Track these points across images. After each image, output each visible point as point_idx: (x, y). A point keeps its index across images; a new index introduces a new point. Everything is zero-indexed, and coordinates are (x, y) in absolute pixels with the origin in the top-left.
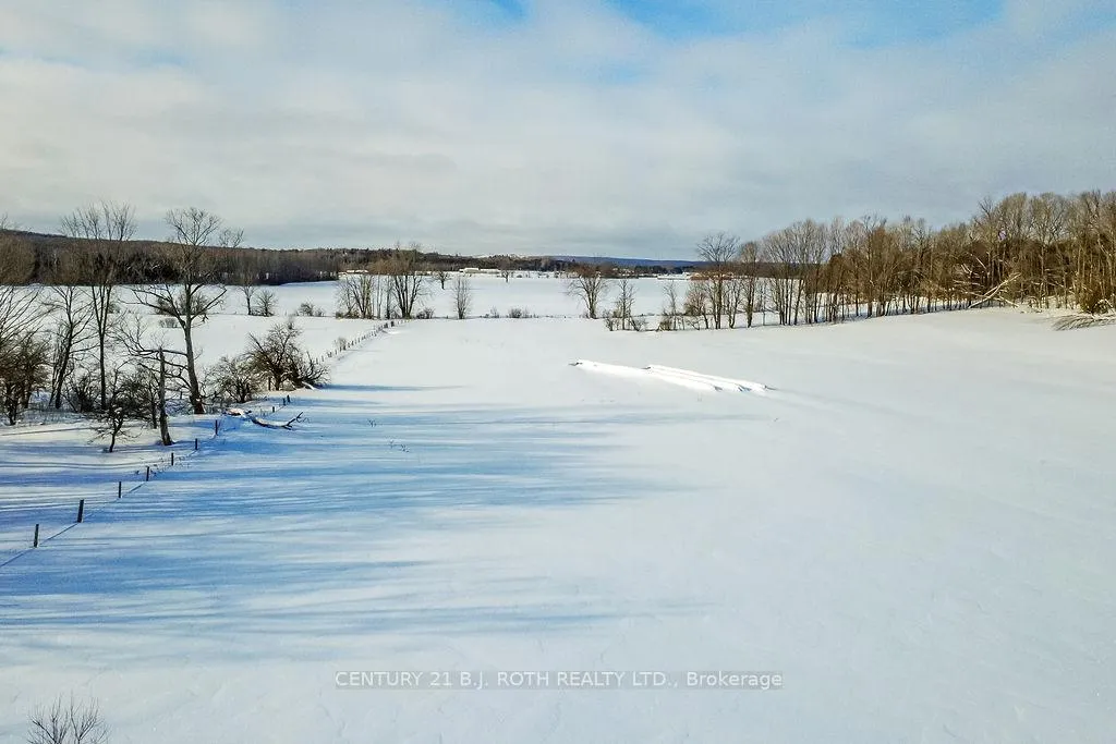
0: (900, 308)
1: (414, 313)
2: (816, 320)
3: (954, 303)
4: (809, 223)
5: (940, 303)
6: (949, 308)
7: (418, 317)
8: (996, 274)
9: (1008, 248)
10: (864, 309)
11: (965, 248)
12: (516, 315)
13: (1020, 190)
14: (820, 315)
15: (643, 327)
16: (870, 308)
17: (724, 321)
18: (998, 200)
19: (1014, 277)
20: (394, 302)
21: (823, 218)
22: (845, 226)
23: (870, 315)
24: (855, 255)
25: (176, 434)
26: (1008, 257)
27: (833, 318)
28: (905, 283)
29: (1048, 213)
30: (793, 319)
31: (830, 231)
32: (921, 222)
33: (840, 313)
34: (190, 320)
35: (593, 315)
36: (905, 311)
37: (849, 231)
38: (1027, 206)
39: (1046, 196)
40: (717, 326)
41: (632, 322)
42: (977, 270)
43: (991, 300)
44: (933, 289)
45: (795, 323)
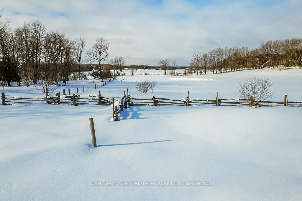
4: (219, 49)
5: (252, 68)
6: (254, 69)
7: (122, 75)
8: (265, 60)
10: (233, 70)
11: (257, 55)
12: (146, 74)
13: (270, 40)
14: (222, 72)
15: (179, 75)
17: (199, 74)
18: (265, 42)
19: (270, 60)
23: (235, 71)
24: (230, 56)
27: (226, 72)
29: (278, 45)
31: (225, 50)
32: (247, 48)
35: (165, 74)
36: (243, 70)
37: (229, 50)
38: (272, 44)
39: (277, 41)
40: (198, 74)
41: (177, 74)
42: (260, 60)
43: (264, 67)
44: (250, 64)
45: (217, 73)
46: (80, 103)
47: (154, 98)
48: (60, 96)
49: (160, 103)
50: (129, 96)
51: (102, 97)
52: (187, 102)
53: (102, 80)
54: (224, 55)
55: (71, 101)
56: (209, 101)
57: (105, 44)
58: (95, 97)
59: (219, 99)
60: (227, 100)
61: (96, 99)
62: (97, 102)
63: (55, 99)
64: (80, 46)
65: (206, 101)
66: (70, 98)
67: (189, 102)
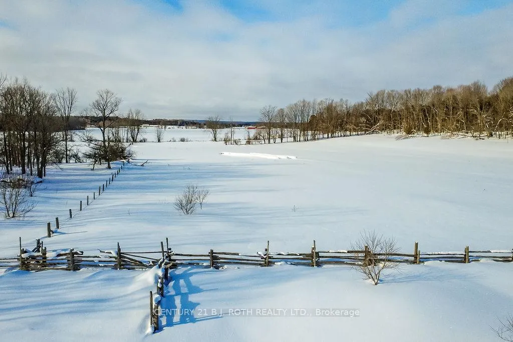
0: (340, 135)
1: (138, 140)
2: (308, 140)
3: (359, 133)
4: (304, 101)
5: (354, 133)
6: (358, 135)
7: (140, 142)
8: (375, 121)
9: (379, 112)
10: (326, 136)
11: (363, 112)
12: (183, 140)
13: (383, 89)
14: (309, 138)
15: (239, 143)
16: (328, 135)
17: (272, 141)
18: (375, 93)
19: (381, 122)
20: (130, 135)
21: (310, 99)
22: (318, 102)
23: (328, 138)
24: (321, 114)
25: (112, 166)
26: (379, 114)
27: (314, 139)
28: (341, 125)
29: (393, 97)
30: (298, 140)
31: (312, 104)
32: (347, 101)
33: (317, 137)
34: (104, 129)
35: (215, 140)
36: (341, 136)
37: (319, 104)
38: (386, 95)
39: (392, 91)
40: (269, 143)
41: (235, 141)
42: (368, 120)
43: (373, 131)
44: (352, 127)
45: (300, 141)
46: (83, 265)
47: (212, 252)
48: (46, 254)
49: (221, 260)
50: (170, 249)
51: (123, 253)
52: (265, 259)
53: (109, 164)
54: (311, 112)
55: (66, 261)
56: (300, 255)
57: (113, 100)
58: (110, 253)
59: (317, 251)
60: (329, 252)
61: (111, 257)
62: (114, 262)
63: (38, 258)
64: (68, 103)
65: (296, 255)
66: (64, 257)
67: (270, 258)
